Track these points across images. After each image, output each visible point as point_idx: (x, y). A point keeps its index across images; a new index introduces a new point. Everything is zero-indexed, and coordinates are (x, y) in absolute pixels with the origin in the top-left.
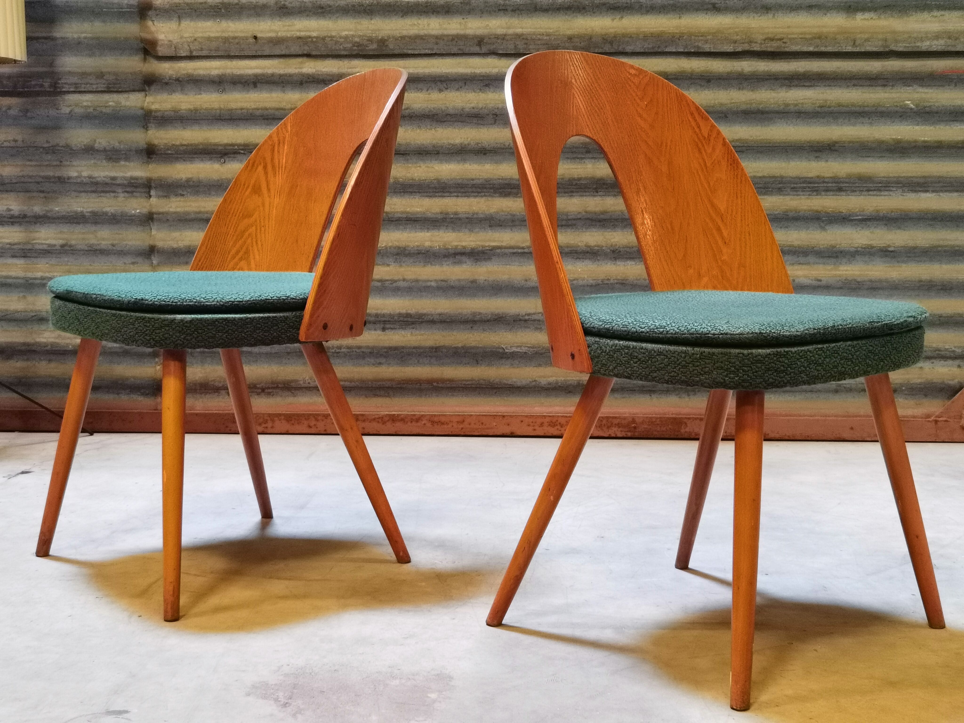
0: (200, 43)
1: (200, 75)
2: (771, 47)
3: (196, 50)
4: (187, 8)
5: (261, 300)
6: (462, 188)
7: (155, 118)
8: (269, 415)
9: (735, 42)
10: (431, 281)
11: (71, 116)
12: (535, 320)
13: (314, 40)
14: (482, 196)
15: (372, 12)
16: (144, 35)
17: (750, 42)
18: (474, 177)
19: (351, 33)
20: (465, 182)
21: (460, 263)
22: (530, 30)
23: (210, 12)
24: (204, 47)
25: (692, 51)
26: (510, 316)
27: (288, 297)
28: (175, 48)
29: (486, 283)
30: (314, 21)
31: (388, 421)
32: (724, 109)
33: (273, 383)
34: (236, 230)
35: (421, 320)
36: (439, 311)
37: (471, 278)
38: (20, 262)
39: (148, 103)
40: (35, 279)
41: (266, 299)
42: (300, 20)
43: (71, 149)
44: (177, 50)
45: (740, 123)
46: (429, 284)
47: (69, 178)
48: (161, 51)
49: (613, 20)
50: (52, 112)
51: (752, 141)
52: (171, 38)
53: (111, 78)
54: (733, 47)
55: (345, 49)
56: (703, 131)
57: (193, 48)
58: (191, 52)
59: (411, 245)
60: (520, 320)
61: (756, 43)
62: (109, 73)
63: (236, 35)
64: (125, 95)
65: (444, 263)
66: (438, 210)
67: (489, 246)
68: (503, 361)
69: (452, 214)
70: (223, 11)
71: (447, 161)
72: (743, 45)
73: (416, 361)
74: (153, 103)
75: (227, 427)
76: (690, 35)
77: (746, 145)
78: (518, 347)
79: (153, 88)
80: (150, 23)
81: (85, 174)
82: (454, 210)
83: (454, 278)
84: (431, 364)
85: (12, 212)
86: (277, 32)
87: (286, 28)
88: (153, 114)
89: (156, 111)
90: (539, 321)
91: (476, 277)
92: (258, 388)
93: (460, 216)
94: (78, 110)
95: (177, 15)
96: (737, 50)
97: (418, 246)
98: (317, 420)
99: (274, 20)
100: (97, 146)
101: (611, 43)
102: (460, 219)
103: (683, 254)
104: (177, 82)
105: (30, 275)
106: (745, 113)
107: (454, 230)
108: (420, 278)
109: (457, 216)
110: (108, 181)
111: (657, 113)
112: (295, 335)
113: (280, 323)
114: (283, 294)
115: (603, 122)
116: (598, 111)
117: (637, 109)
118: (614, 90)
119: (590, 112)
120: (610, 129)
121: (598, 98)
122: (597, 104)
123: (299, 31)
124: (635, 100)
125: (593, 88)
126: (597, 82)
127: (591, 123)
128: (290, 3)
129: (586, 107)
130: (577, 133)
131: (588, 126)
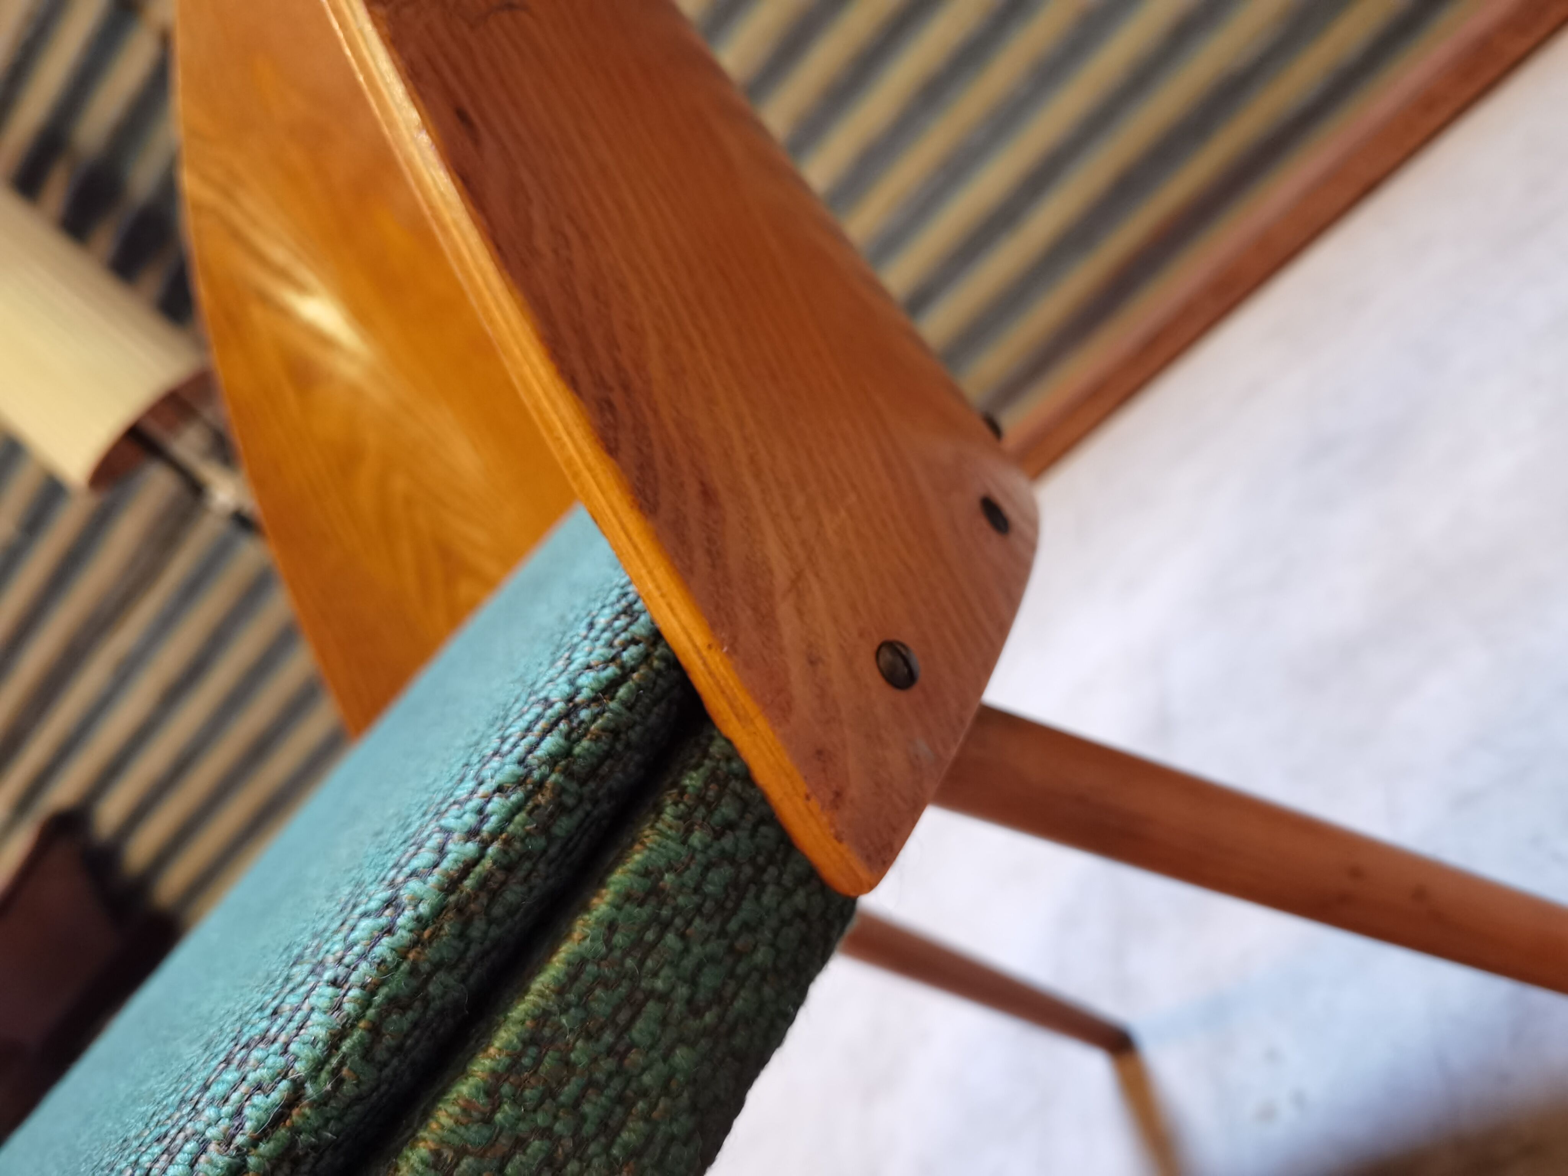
5: (420, 925)
27: (571, 708)
41: (450, 886)
112: (799, 898)
113: (641, 963)
114: (528, 729)
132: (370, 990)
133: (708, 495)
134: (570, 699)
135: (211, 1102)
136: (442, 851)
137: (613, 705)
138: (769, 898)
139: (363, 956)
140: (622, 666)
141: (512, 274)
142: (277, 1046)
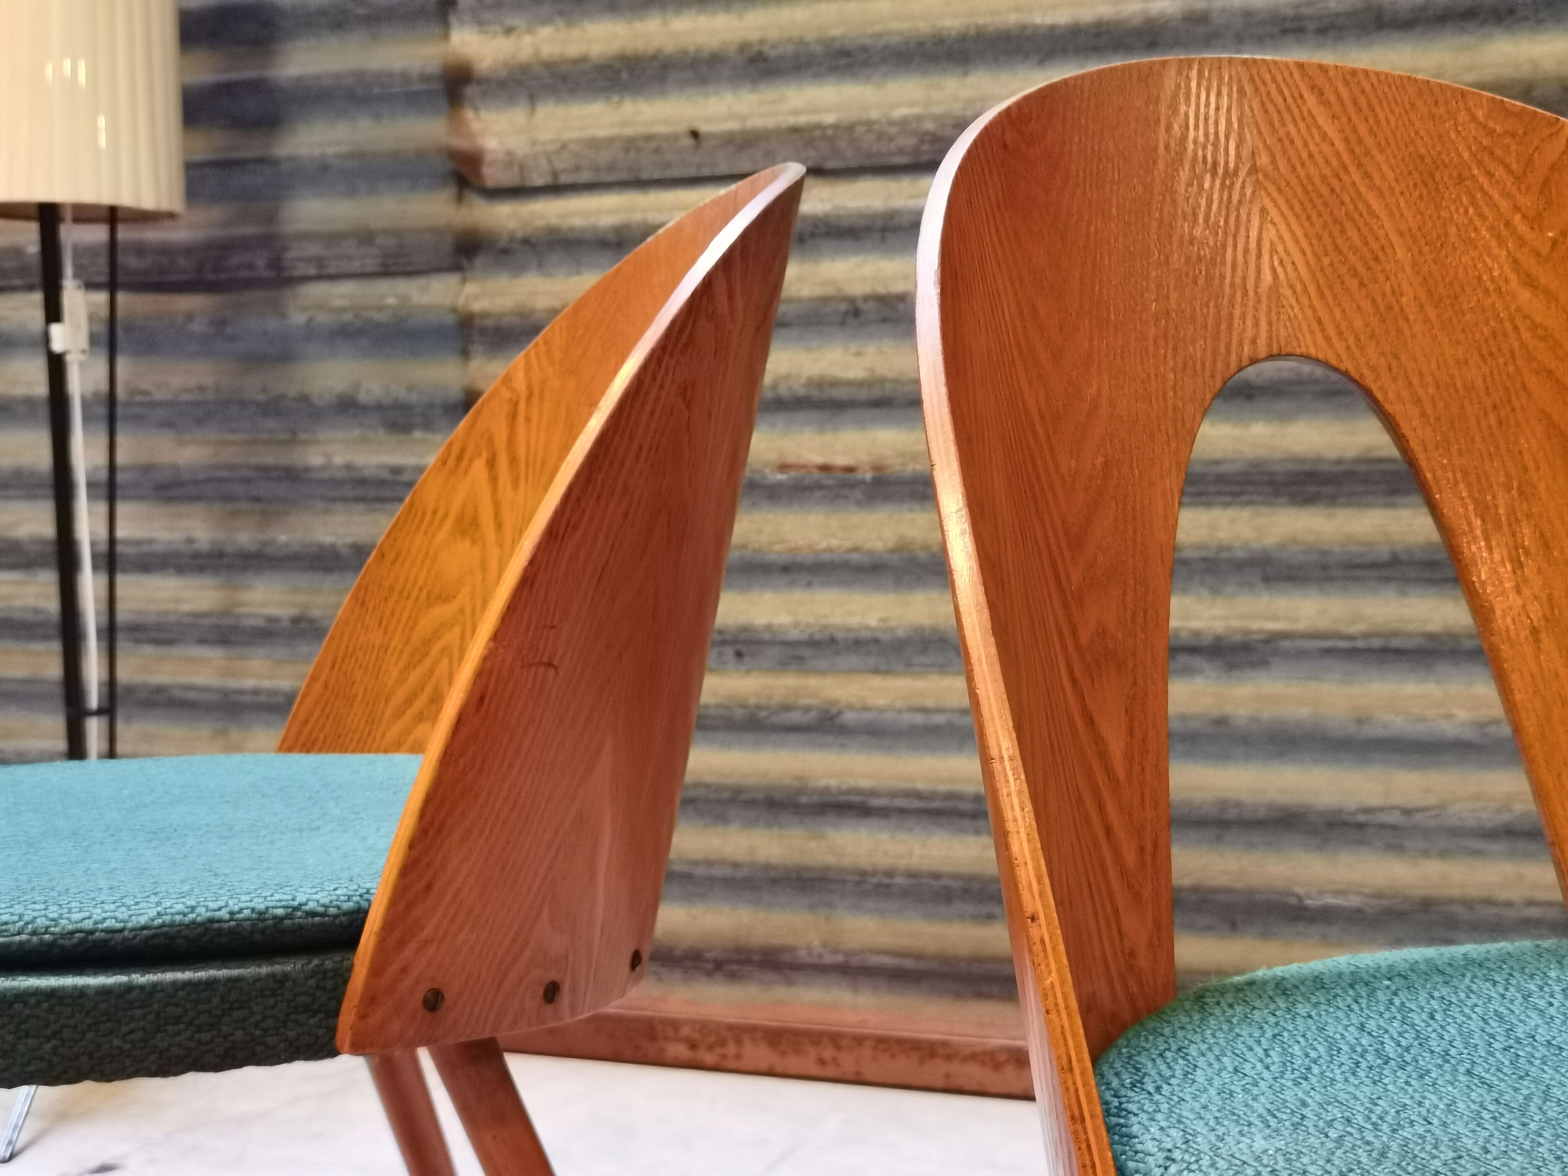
0: (574, 154)
1: (572, 229)
3: (566, 171)
4: (546, 73)
5: (193, 922)
7: (483, 331)
8: (731, 1028)
11: (310, 332)
16: (461, 143)
19: (916, 111)
21: (1187, 671)
23: (596, 80)
24: (582, 163)
26: (1317, 813)
28: (521, 167)
29: (1253, 726)
30: (830, 88)
31: (1006, 1061)
33: (738, 950)
34: (409, 639)
37: (1215, 712)
38: (214, 654)
39: (467, 297)
40: (241, 692)
41: (211, 921)
42: (797, 87)
43: (311, 405)
44: (526, 173)
47: (307, 469)
48: (493, 175)
50: (272, 324)
52: (511, 146)
53: (390, 242)
55: (901, 151)
57: (559, 165)
58: (555, 174)
60: (1345, 824)
62: (385, 232)
63: (652, 130)
64: (421, 282)
67: (1260, 632)
68: (1301, 926)
70: (624, 76)
74: (476, 297)
75: (637, 1048)
78: (1337, 893)
79: (478, 262)
80: (469, 114)
81: (339, 460)
85: (196, 546)
86: (743, 118)
87: (766, 109)
88: (477, 321)
89: (484, 315)
94: (323, 318)
95: (526, 92)
98: (838, 1047)
99: (740, 92)
100: (362, 397)
104: (527, 248)
105: (232, 683)
110: (386, 475)
112: (321, 1032)
113: (257, 997)
114: (280, 901)
115: (1382, 308)
116: (1361, 269)
117: (1518, 255)
118: (1425, 192)
119: (1329, 270)
120: (1407, 333)
121: (1361, 223)
122: (1358, 243)
123: (796, 112)
124: (1508, 224)
125: (1343, 187)
126: (1360, 165)
127: (1331, 311)
128: (774, 46)
129: (1314, 253)
130: (1275, 351)
131: (1320, 322)
132: (163, 925)
133: (428, 887)
134: (301, 905)
135: (102, 908)
136: (219, 909)
137: (310, 919)
138: (312, 1021)
139: (172, 914)
140: (326, 911)
141: (440, 765)
142: (130, 912)
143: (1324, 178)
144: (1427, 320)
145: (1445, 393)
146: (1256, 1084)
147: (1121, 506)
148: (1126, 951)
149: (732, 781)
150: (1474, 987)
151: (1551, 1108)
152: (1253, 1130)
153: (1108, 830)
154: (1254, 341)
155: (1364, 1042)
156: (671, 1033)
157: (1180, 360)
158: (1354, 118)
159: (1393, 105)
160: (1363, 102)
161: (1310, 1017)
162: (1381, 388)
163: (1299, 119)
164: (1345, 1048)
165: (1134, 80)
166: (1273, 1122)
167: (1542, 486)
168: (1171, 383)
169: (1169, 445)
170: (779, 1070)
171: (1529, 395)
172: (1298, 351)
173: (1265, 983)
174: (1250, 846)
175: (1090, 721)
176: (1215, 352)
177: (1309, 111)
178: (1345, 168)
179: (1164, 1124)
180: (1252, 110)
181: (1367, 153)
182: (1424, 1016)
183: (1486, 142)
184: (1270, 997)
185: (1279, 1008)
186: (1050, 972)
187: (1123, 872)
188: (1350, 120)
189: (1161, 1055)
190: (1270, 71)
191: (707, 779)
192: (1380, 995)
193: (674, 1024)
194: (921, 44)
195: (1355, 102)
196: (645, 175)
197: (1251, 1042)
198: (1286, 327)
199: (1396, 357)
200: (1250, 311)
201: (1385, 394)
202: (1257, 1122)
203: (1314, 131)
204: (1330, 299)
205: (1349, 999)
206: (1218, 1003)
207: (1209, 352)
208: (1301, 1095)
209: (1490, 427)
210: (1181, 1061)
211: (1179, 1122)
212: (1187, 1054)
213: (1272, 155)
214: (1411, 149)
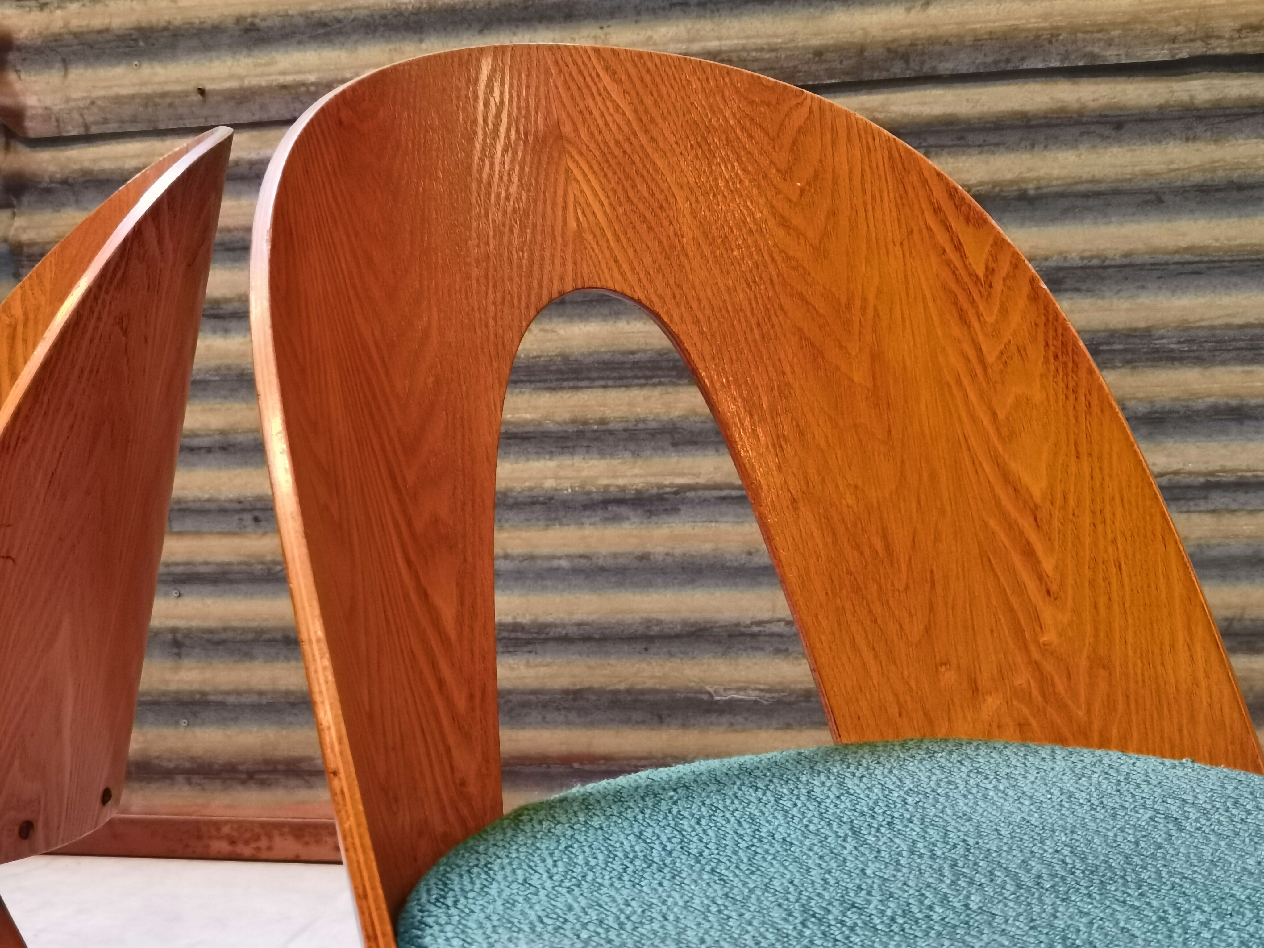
0: (102, 109)
1: (103, 171)
2: (1254, 44)
3: (95, 123)
4: (75, 42)
6: (613, 369)
7: (30, 257)
8: (263, 825)
9: (1173, 39)
10: (560, 558)
12: (772, 635)
13: (312, 89)
14: (655, 385)
15: (421, 27)
16: (5, 101)
17: (1207, 37)
18: (634, 347)
20: (619, 358)
21: (616, 519)
22: (735, 42)
23: (118, 47)
24: (109, 116)
25: (1080, 64)
26: (721, 627)
28: (57, 120)
29: (669, 560)
30: (313, 53)
32: (1153, 183)
33: (267, 762)
35: (543, 636)
36: (578, 617)
37: (639, 551)
39: (16, 229)
42: (286, 52)
44: (62, 125)
45: (1192, 211)
46: (555, 563)
48: (34, 128)
49: (908, 10)
51: (1219, 249)
52: (48, 103)
54: (1170, 50)
56: (971, 260)
57: (90, 119)
58: (86, 126)
59: (518, 486)
60: (742, 634)
61: (1219, 37)
63: (168, 88)
65: (584, 520)
66: (567, 416)
67: (671, 485)
68: (713, 718)
69: (596, 423)
70: (141, 44)
71: (584, 318)
72: (1192, 44)
73: (540, 718)
74: (24, 229)
75: (187, 846)
76: (1074, 30)
77: (1206, 259)
78: (739, 689)
79: (25, 200)
80: (12, 76)
82: (599, 415)
83: (604, 550)
84: (568, 723)
86: (241, 78)
87: (259, 70)
88: (25, 249)
89: (31, 244)
90: (780, 635)
91: (649, 548)
92: (241, 772)
93: (611, 426)
95: (59, 58)
96: (1177, 57)
97: (531, 489)
99: (237, 57)
101: (905, 57)
102: (611, 433)
103: (922, 627)
104: (65, 187)
106: (1203, 191)
107: (602, 454)
108: (537, 552)
109: (604, 427)
111: (833, 213)
115: (667, 248)
116: (648, 215)
117: (774, 202)
118: (700, 152)
119: (623, 219)
120: (688, 268)
121: (649, 179)
122: (646, 195)
123: (284, 73)
124: (765, 177)
125: (633, 150)
126: (646, 131)
127: (626, 251)
128: (264, 19)
129: (611, 205)
130: (580, 286)
131: (616, 261)
143: (617, 142)
144: (703, 256)
145: (718, 315)
146: (536, 894)
147: (451, 417)
148: (458, 781)
149: (254, 624)
150: (740, 794)
151: (767, 898)
152: (521, 936)
153: (441, 683)
154: (562, 278)
155: (637, 848)
156: (214, 832)
157: (499, 295)
158: (641, 92)
159: (673, 81)
160: (648, 79)
161: (601, 828)
162: (668, 313)
163: (595, 94)
164: (621, 854)
165: (456, 65)
166: (539, 928)
167: (796, 385)
168: (492, 314)
169: (491, 365)
170: (304, 857)
171: (786, 314)
172: (599, 285)
173: (574, 800)
174: (671, 655)
175: (425, 596)
176: (529, 288)
177: (605, 88)
178: (635, 134)
179: (450, 935)
180: (557, 88)
181: (652, 120)
182: (693, 822)
183: (748, 110)
184: (575, 812)
185: (578, 822)
186: (348, 817)
187: (454, 717)
188: (638, 93)
189: (469, 871)
190: (571, 56)
191: (235, 624)
192: (664, 806)
193: (217, 825)
194: (384, 17)
195: (642, 80)
196: (162, 126)
197: (546, 854)
198: (589, 266)
199: (679, 286)
200: (559, 254)
201: (671, 317)
202: (526, 928)
203: (609, 103)
204: (624, 241)
205: (637, 810)
206: (531, 820)
207: (524, 287)
208: (570, 901)
209: (755, 341)
210: (483, 876)
211: (463, 932)
212: (490, 869)
213: (574, 124)
214: (688, 117)
